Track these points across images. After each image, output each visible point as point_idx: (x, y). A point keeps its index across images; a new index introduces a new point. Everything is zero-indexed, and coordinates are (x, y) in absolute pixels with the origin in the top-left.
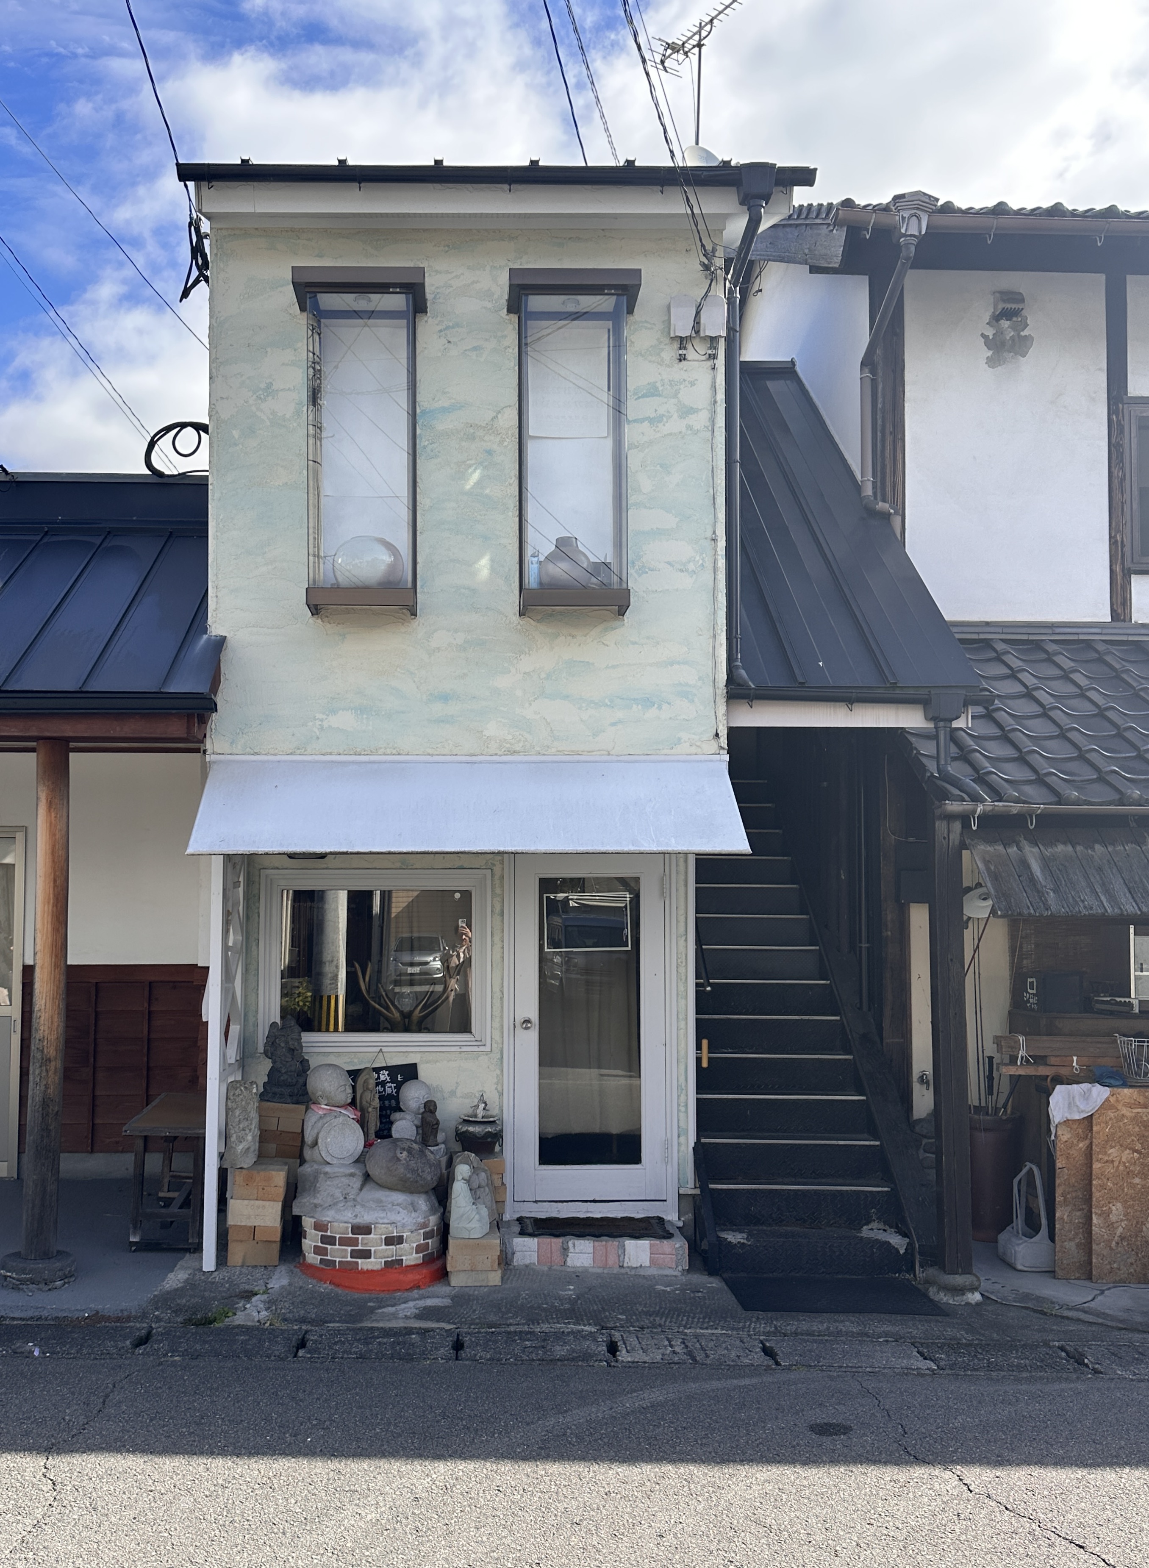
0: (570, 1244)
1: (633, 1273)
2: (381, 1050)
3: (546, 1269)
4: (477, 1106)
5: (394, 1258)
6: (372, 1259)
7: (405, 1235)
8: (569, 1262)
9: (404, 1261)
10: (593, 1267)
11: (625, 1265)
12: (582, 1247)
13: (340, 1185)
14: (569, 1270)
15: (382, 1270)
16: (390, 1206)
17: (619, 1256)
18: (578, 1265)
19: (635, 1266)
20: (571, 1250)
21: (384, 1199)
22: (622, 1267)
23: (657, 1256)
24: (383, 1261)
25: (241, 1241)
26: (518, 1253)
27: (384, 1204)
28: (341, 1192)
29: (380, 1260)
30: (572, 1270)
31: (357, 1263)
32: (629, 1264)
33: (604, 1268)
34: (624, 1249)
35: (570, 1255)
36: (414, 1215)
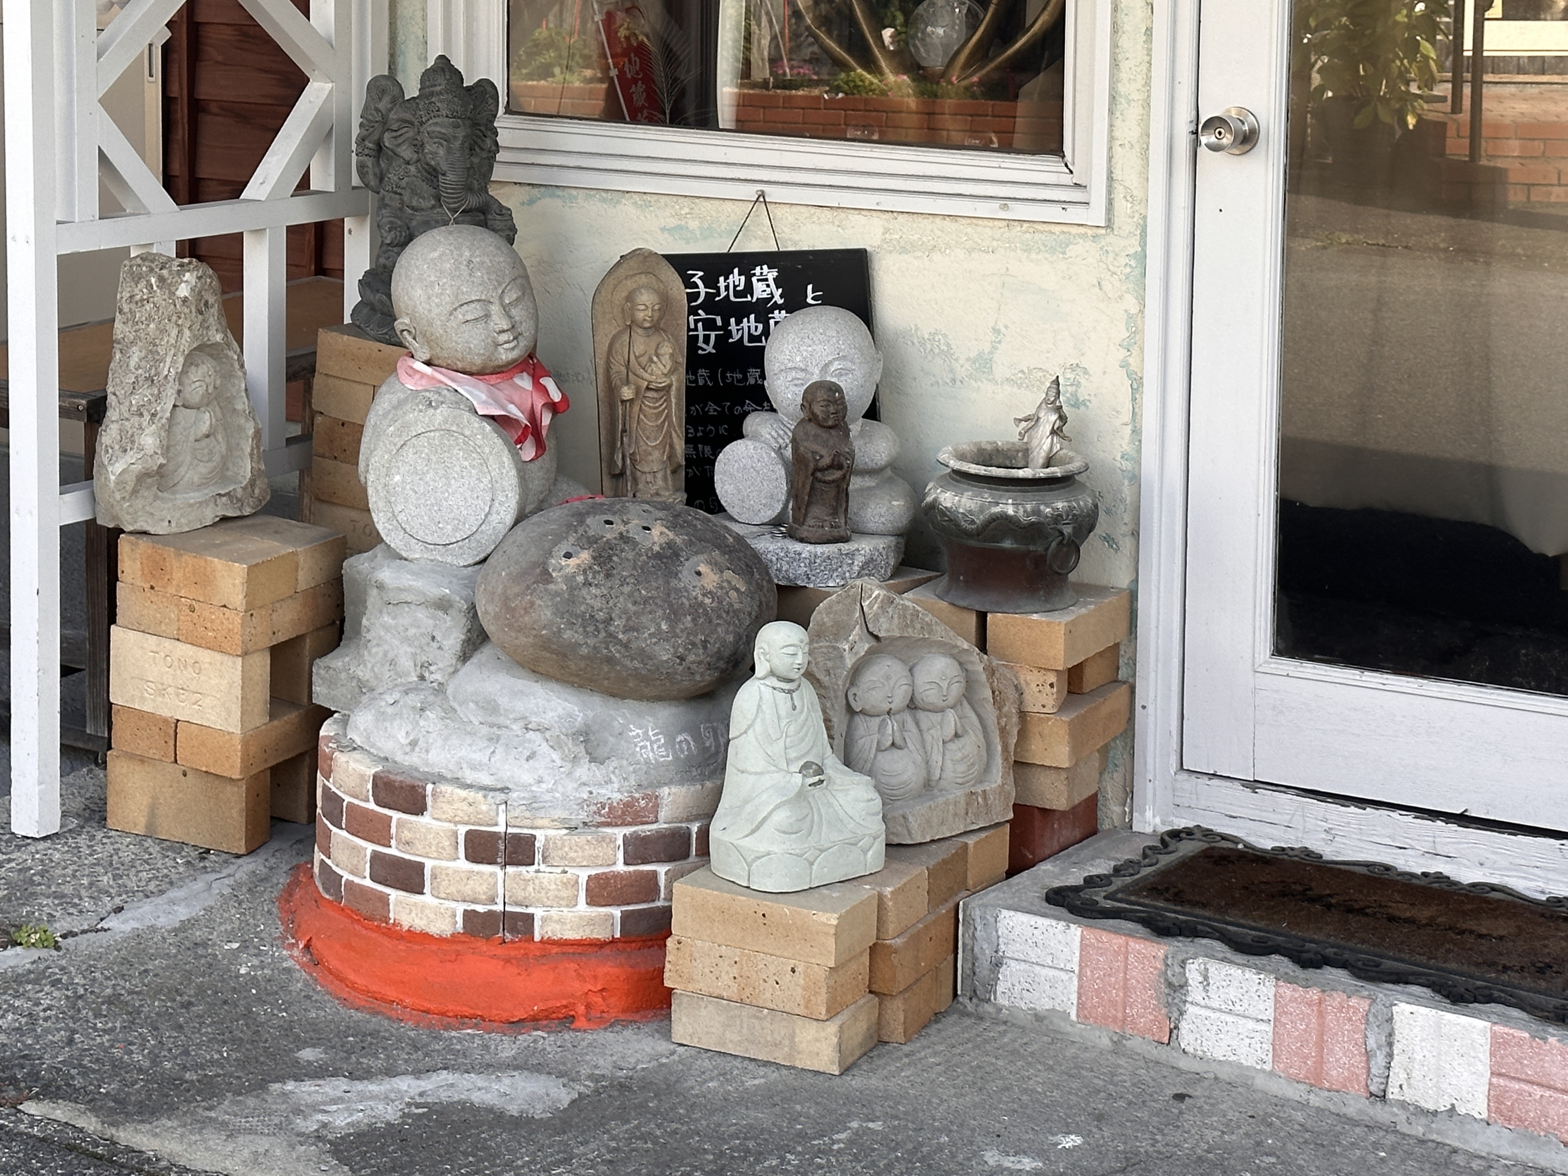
0: (1193, 971)
1: (1418, 1130)
2: (762, 194)
3: (1105, 1042)
4: (1033, 420)
5: (499, 908)
6: (427, 898)
7: (540, 835)
8: (1187, 1038)
9: (537, 924)
10: (1271, 1074)
11: (1393, 1093)
12: (1233, 993)
13: (412, 632)
14: (1183, 1064)
15: (454, 938)
16: (517, 727)
17: (1368, 1055)
18: (1218, 1054)
19: (1431, 1107)
20: (1195, 993)
21: (503, 701)
22: (1382, 1097)
23: (1517, 1086)
24: (460, 908)
25: (142, 760)
26: (1013, 963)
27: (501, 720)
28: (414, 655)
29: (453, 905)
30: (1196, 1066)
31: (384, 900)
32: (1409, 1096)
33: (1314, 1085)
34: (1391, 1035)
35: (1191, 1009)
36: (585, 771)
